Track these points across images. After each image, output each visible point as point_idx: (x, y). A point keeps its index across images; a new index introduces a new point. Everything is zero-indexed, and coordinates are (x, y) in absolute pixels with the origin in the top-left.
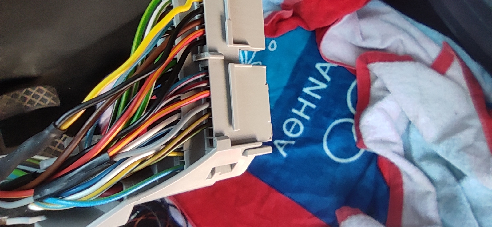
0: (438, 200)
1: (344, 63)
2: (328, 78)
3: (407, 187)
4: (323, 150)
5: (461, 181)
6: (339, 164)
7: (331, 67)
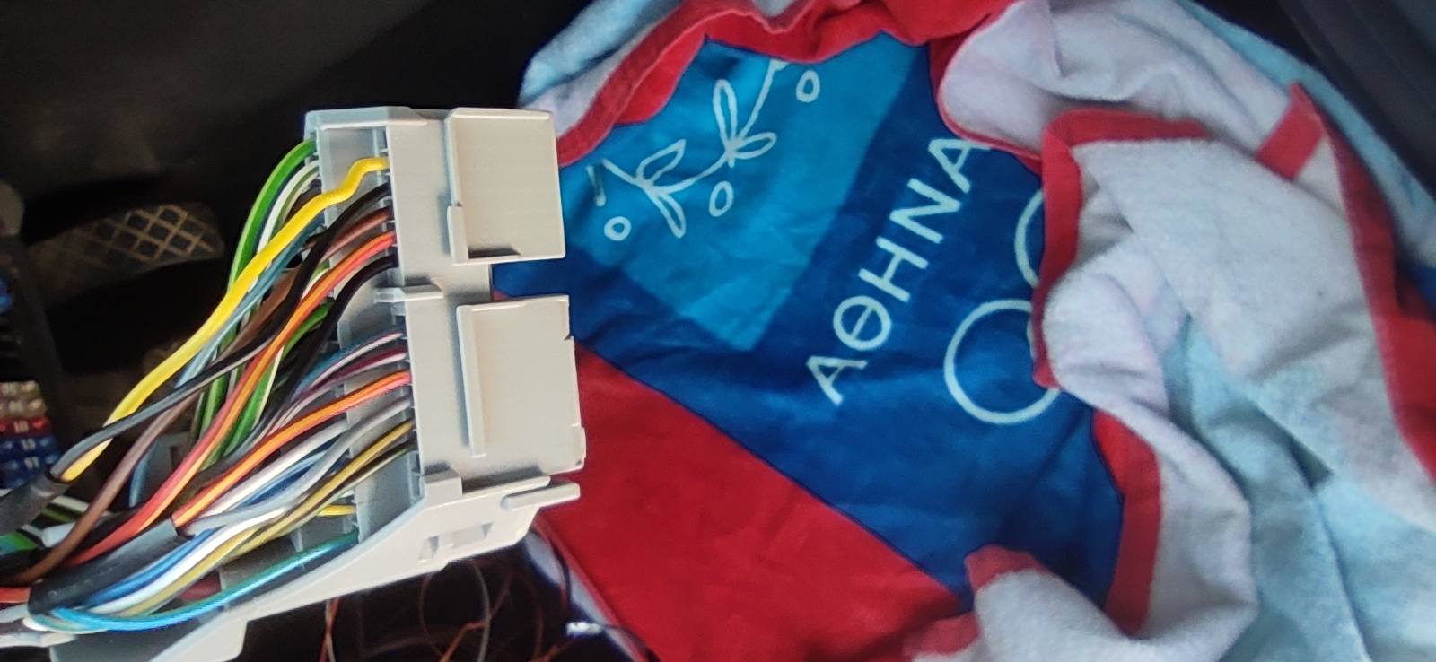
0: (1255, 538)
1: (1010, 142)
2: (963, 184)
3: (1173, 497)
4: (944, 387)
5: (1318, 487)
6: (987, 427)
7: (973, 152)
